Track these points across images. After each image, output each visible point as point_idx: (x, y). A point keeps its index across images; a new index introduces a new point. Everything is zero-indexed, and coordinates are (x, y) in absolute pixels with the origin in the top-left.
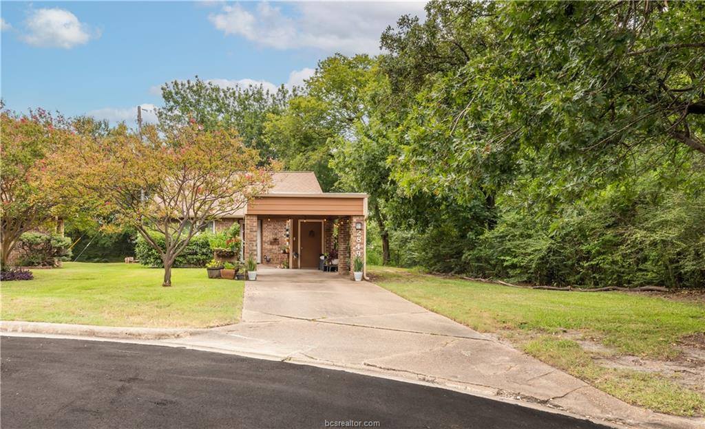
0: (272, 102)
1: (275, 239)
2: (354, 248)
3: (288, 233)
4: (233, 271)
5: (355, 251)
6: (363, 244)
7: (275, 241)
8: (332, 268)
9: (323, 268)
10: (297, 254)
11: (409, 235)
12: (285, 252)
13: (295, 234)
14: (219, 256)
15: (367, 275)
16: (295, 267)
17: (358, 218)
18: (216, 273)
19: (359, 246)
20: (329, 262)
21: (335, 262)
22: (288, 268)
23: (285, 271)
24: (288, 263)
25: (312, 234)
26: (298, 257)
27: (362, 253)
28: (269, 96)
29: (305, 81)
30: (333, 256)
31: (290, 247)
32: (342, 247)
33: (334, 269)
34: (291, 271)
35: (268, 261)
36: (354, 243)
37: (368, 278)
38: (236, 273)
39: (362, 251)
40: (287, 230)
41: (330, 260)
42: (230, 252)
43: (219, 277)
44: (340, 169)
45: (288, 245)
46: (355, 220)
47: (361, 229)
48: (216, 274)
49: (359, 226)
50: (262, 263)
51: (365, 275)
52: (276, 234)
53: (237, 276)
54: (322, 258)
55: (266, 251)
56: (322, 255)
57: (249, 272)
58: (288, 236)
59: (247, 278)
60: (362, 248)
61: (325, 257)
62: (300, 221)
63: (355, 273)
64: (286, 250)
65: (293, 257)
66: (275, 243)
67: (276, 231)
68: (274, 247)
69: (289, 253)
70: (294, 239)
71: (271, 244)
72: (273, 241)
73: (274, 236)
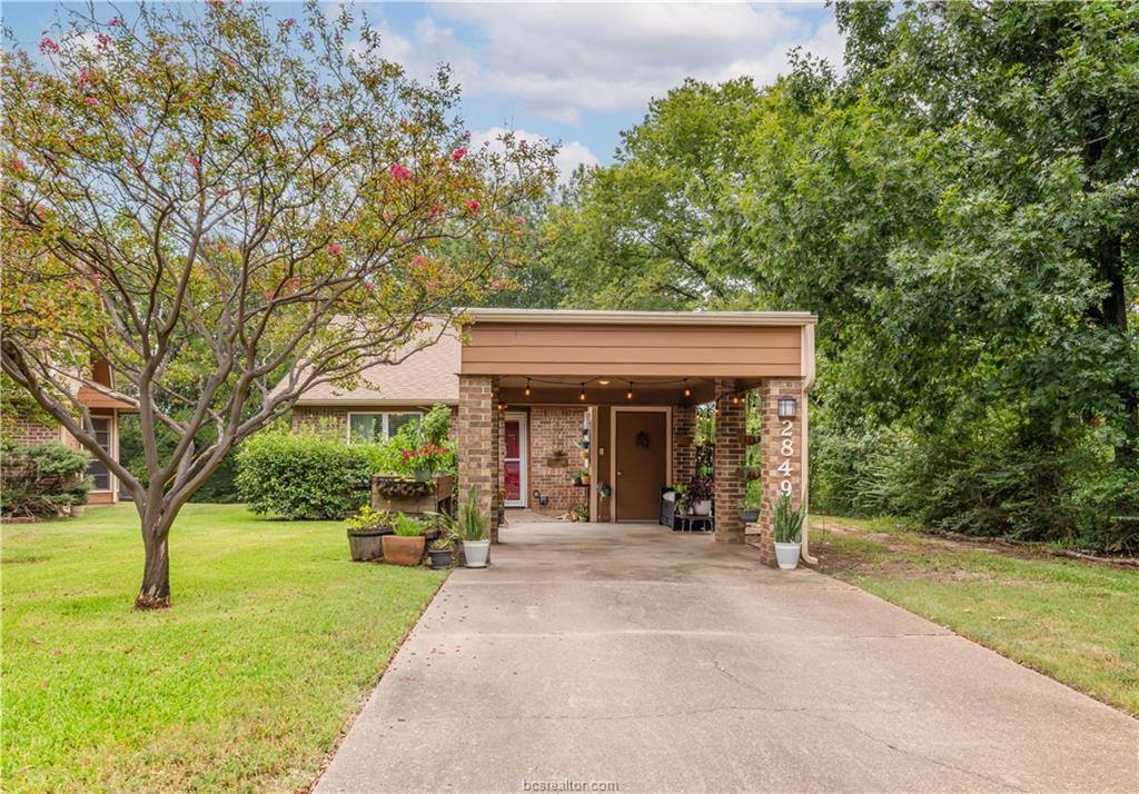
0: (561, 200)
1: (559, 454)
2: (773, 473)
3: (586, 438)
4: (419, 542)
5: (776, 480)
6: (798, 460)
7: (559, 458)
8: (695, 522)
9: (672, 522)
10: (607, 487)
11: (861, 445)
12: (579, 484)
13: (603, 441)
14: (384, 495)
15: (814, 551)
16: (604, 518)
17: (784, 385)
18: (370, 545)
19: (786, 467)
20: (687, 509)
21: (703, 508)
22: (588, 520)
23: (581, 529)
24: (588, 507)
25: (643, 440)
26: (609, 495)
27: (797, 487)
28: (556, 189)
29: (622, 134)
30: (699, 491)
31: (593, 473)
32: (725, 470)
33: (701, 525)
34: (594, 528)
35: (544, 504)
36: (774, 459)
37: (813, 560)
38: (426, 547)
39: (795, 480)
40: (585, 432)
41: (688, 505)
42: (415, 485)
43: (378, 557)
44: (722, 263)
45: (588, 467)
46: (775, 390)
47: (793, 418)
48: (370, 549)
49: (788, 410)
50: (530, 507)
51: (805, 550)
52: (561, 442)
53: (431, 555)
54: (670, 497)
55: (539, 480)
56: (666, 490)
57: (467, 544)
58: (586, 445)
59: (462, 561)
60: (797, 473)
61: (678, 497)
62: (614, 409)
63: (779, 547)
64: (583, 478)
65: (599, 495)
66: (559, 462)
67: (560, 436)
68: (556, 472)
69: (589, 486)
70: (602, 451)
71: (549, 465)
72: (553, 457)
73: (556, 447)
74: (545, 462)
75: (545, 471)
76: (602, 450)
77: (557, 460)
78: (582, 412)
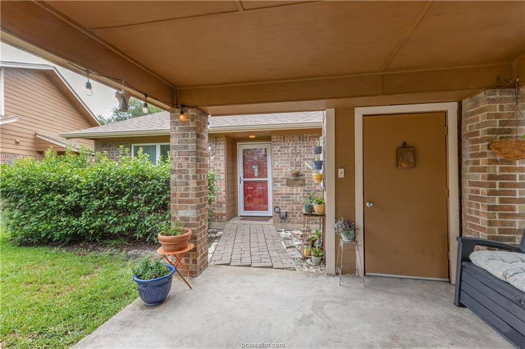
1: (297, 175)
3: (320, 157)
7: (297, 178)
10: (350, 226)
31: (329, 198)
35: (284, 218)
40: (319, 151)
52: (298, 164)
55: (280, 197)
58: (319, 165)
62: (359, 112)
64: (316, 207)
65: (338, 238)
66: (296, 182)
67: (298, 159)
68: (295, 190)
69: (323, 215)
70: (341, 173)
71: (288, 185)
72: (292, 178)
73: (293, 168)
74: (285, 182)
75: (285, 190)
76: (341, 171)
77: (296, 180)
78: (318, 137)
